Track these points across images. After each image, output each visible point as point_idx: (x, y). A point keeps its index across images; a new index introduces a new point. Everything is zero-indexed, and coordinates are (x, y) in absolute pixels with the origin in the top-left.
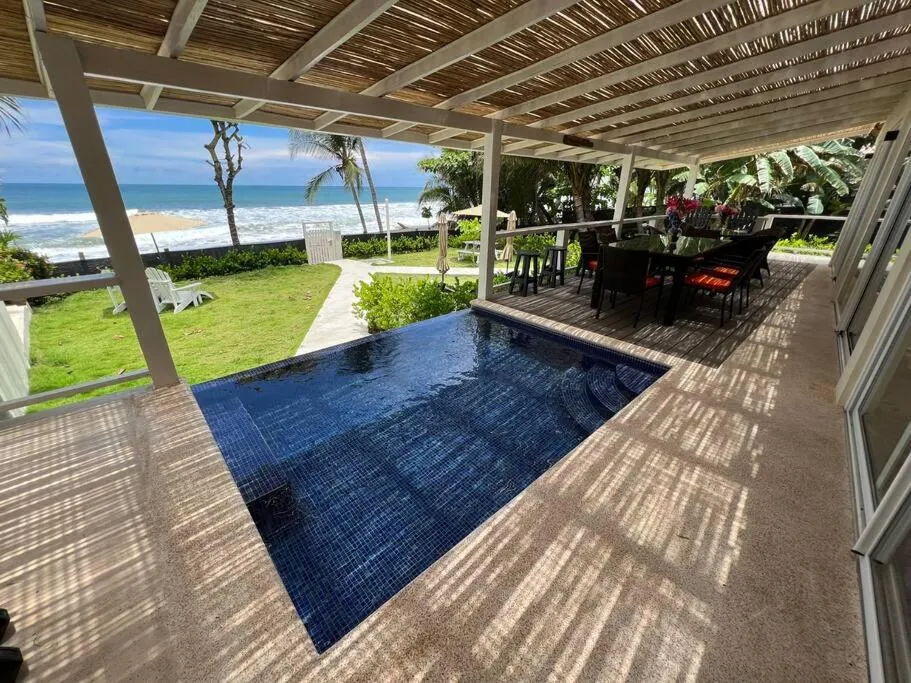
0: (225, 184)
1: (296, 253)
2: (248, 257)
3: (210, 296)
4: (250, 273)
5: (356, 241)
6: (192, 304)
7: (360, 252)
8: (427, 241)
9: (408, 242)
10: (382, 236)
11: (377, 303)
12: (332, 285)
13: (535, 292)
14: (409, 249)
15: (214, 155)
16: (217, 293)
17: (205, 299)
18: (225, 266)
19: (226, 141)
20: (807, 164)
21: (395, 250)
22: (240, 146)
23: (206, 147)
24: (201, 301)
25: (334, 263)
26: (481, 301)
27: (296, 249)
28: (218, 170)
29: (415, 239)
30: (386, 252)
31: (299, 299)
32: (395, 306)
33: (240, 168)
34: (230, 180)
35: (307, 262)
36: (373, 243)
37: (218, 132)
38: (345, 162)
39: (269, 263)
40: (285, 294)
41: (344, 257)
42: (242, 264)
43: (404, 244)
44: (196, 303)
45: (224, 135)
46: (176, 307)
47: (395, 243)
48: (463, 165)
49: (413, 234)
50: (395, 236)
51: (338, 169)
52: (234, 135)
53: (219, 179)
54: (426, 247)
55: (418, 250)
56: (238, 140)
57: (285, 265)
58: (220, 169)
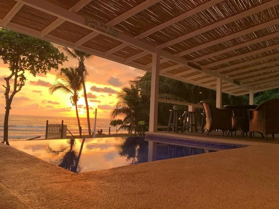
0: (9, 97)
15: (8, 84)
19: (17, 76)
23: (5, 79)
26: (151, 132)
33: (20, 89)
37: (13, 73)
45: (16, 73)
53: (7, 94)
58: (9, 90)
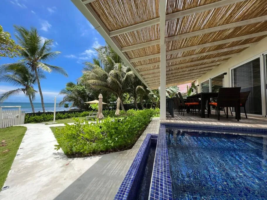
5: (34, 115)
9: (61, 115)
21: (57, 118)
29: (64, 114)
41: (25, 123)
43: (59, 116)
48: (83, 90)
51: (23, 90)
54: (69, 117)
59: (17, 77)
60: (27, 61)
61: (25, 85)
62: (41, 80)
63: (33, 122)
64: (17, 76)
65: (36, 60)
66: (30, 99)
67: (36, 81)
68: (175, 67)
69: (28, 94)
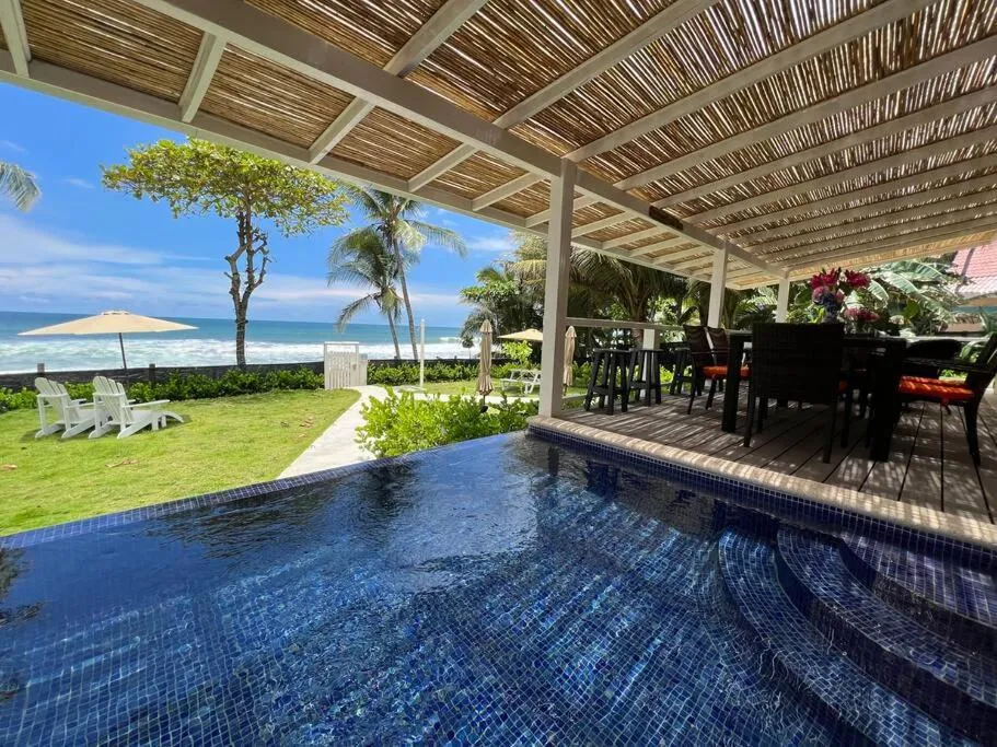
0: (241, 297)
1: (311, 377)
2: (251, 378)
3: (180, 419)
4: (248, 396)
5: (385, 367)
6: (149, 427)
7: (388, 379)
8: (467, 370)
9: (446, 371)
10: (416, 362)
11: (390, 427)
12: (344, 410)
13: (625, 410)
14: (445, 378)
15: (234, 268)
16: (193, 417)
17: (171, 422)
18: (220, 388)
19: (251, 253)
20: (900, 291)
21: (429, 378)
22: (265, 260)
23: (227, 258)
24: (164, 424)
25: (355, 388)
26: (545, 419)
27: (311, 372)
28: (236, 282)
29: (453, 367)
30: (418, 380)
31: (295, 426)
32: (416, 432)
33: (260, 281)
34: (247, 294)
35: (323, 387)
36: (404, 370)
37: (243, 244)
38: (384, 290)
39: (276, 387)
40: (278, 419)
41: (368, 383)
42: (243, 386)
43: (440, 372)
44: (155, 427)
45: (249, 246)
46: (123, 429)
47: (430, 371)
48: (510, 294)
49: (452, 363)
50: (430, 364)
51: (376, 297)
52: (261, 248)
53: (234, 292)
54: (465, 377)
55: (455, 379)
56: (265, 253)
57: (295, 388)
58: (238, 281)
59: (363, 267)
60: (379, 221)
61: (378, 285)
62: (407, 268)
63: (382, 382)
64: (363, 261)
65: (394, 216)
66: (391, 320)
67: (398, 276)
68: (770, 199)
69: (385, 309)
